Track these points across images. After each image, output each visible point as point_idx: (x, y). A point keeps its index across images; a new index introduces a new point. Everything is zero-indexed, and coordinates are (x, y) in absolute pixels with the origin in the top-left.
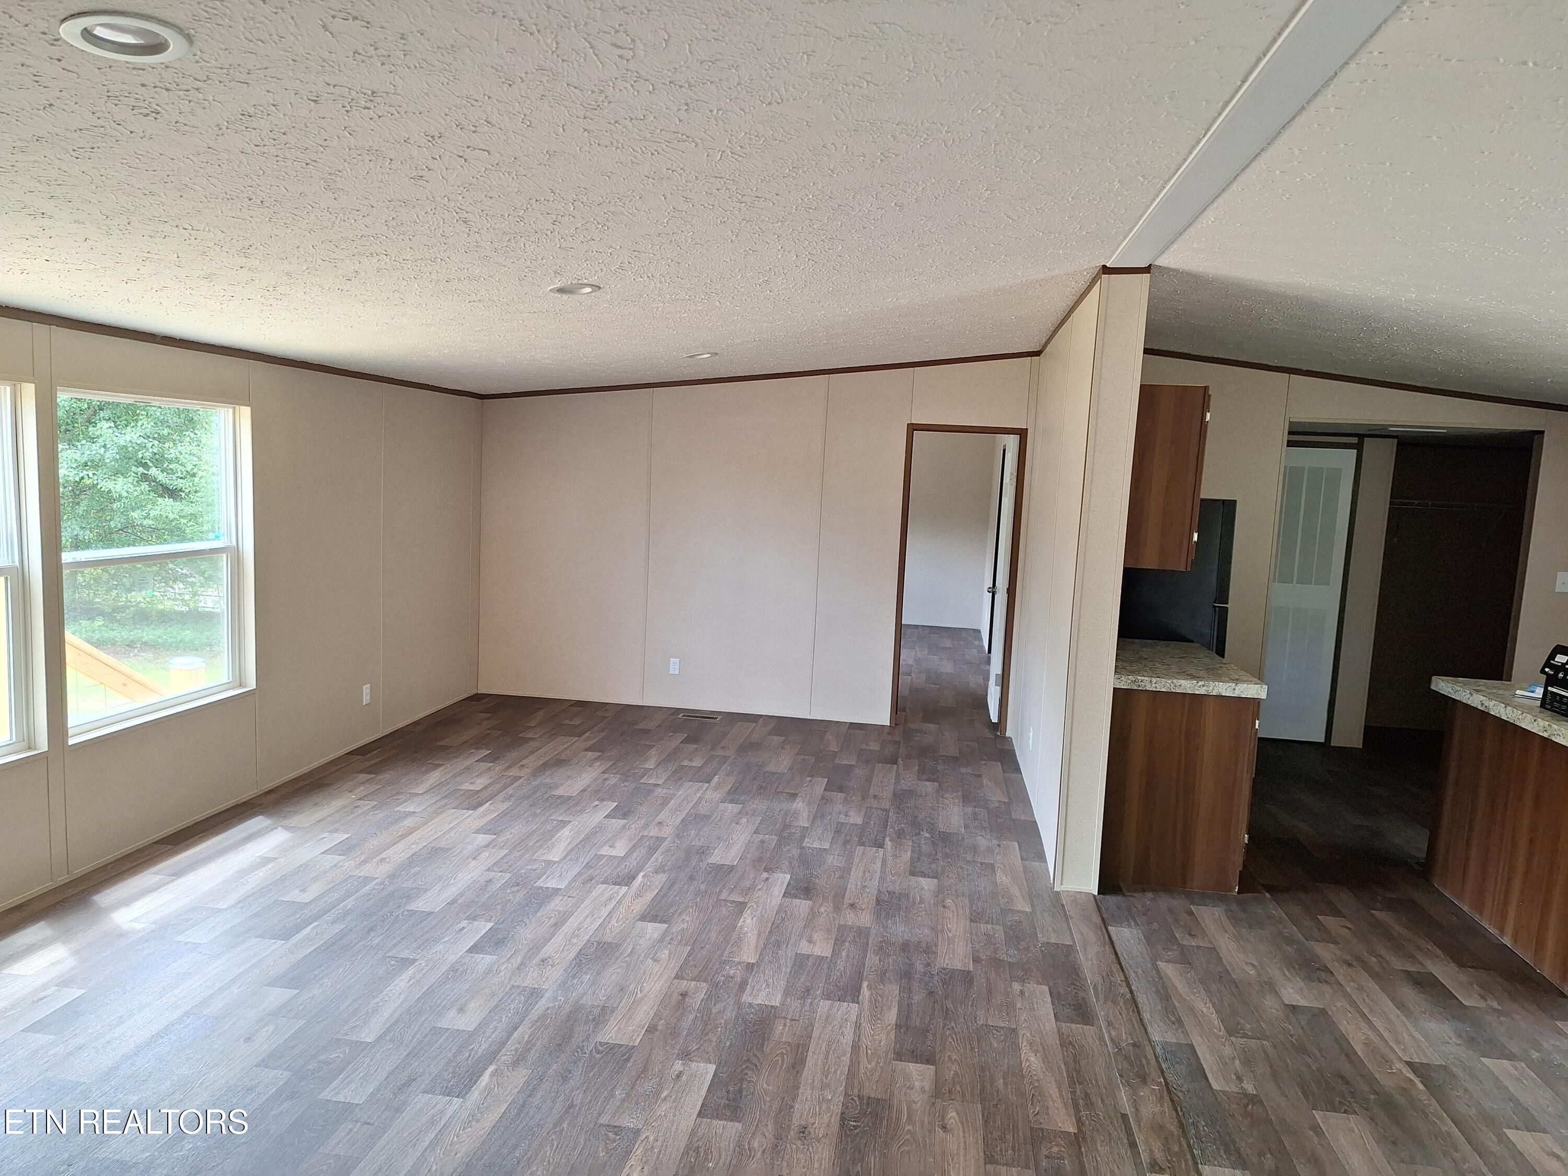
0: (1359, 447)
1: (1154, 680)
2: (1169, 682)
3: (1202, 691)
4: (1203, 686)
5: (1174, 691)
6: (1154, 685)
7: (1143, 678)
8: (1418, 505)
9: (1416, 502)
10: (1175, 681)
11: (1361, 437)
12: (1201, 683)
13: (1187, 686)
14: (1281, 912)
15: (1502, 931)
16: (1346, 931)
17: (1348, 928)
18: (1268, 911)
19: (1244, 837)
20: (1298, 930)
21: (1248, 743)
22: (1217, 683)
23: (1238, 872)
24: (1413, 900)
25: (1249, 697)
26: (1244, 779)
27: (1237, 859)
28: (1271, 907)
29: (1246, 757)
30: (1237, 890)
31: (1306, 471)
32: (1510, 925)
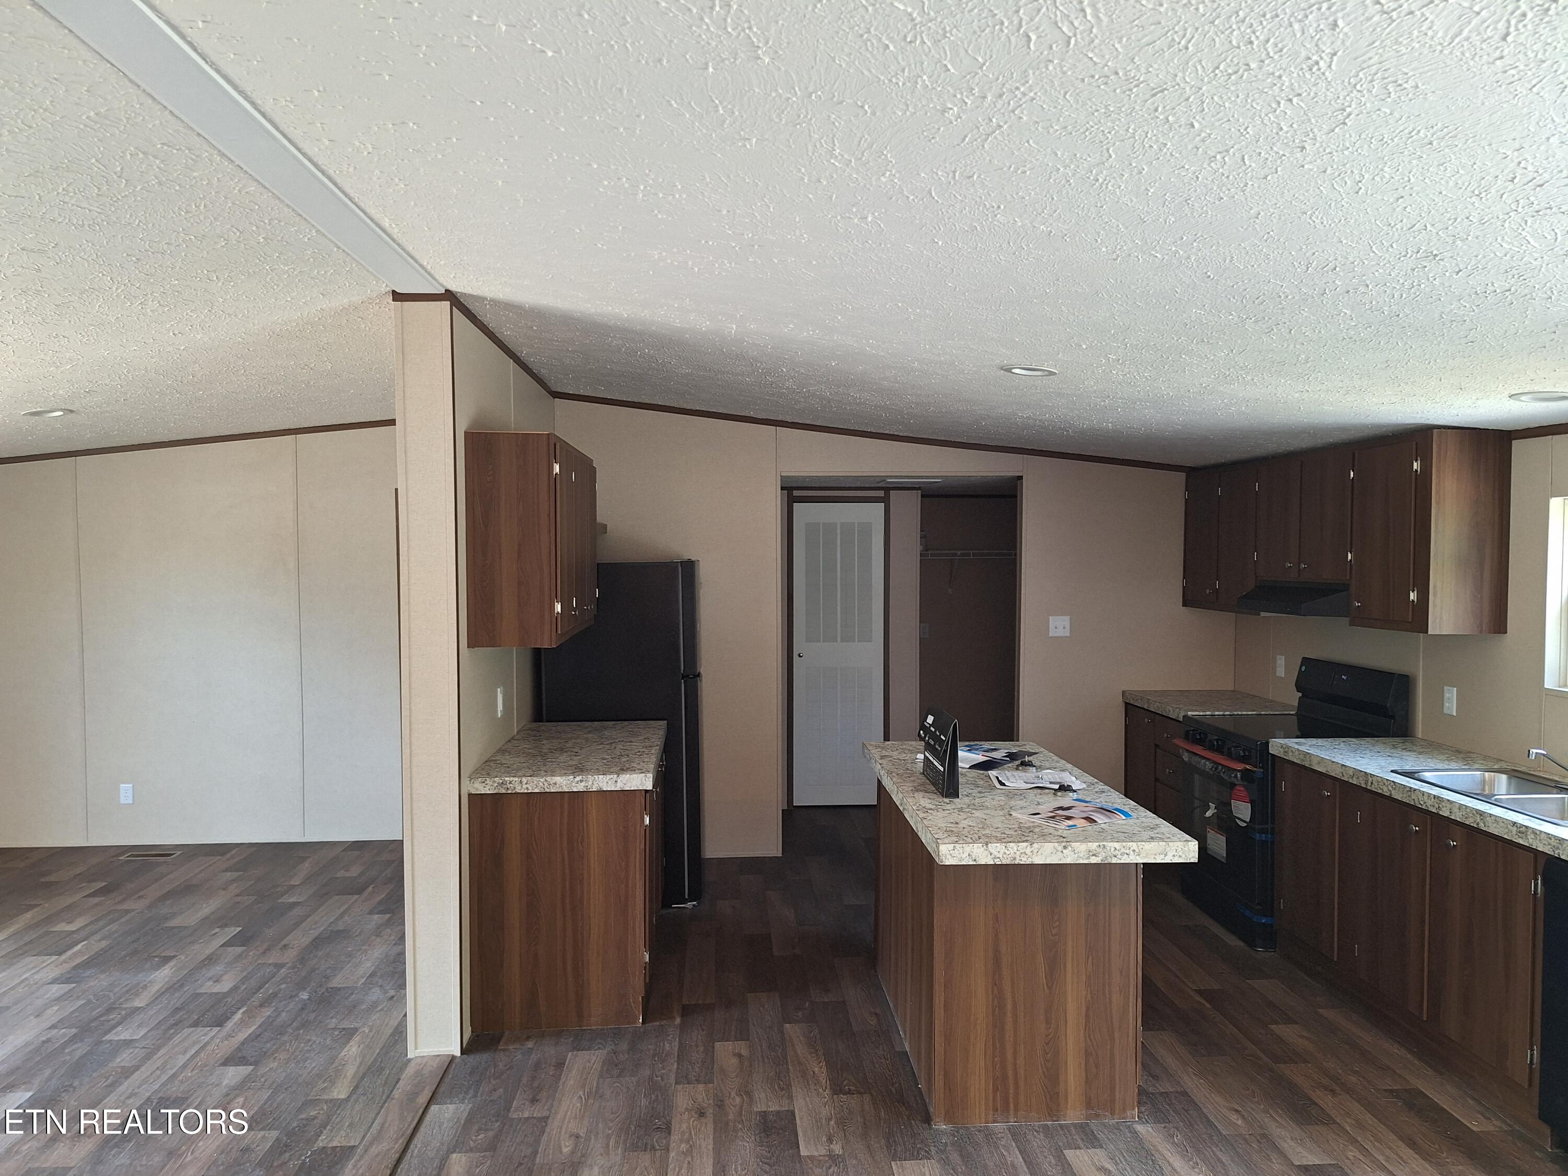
0: (885, 500)
1: (524, 780)
2: (542, 780)
3: (580, 787)
4: (581, 781)
5: (548, 790)
6: (524, 786)
7: (512, 779)
8: (962, 555)
9: (959, 553)
10: (548, 779)
11: (887, 490)
12: (578, 778)
13: (563, 783)
14: (677, 1044)
15: (905, 1035)
16: (734, 1061)
17: (740, 1056)
18: (662, 1045)
19: (643, 956)
20: (678, 1068)
21: (638, 845)
22: (596, 777)
23: (640, 999)
24: (844, 1002)
25: (632, 789)
26: (637, 887)
27: (638, 983)
28: (669, 1038)
29: (637, 860)
30: (641, 1021)
31: (839, 526)
32: (908, 1029)
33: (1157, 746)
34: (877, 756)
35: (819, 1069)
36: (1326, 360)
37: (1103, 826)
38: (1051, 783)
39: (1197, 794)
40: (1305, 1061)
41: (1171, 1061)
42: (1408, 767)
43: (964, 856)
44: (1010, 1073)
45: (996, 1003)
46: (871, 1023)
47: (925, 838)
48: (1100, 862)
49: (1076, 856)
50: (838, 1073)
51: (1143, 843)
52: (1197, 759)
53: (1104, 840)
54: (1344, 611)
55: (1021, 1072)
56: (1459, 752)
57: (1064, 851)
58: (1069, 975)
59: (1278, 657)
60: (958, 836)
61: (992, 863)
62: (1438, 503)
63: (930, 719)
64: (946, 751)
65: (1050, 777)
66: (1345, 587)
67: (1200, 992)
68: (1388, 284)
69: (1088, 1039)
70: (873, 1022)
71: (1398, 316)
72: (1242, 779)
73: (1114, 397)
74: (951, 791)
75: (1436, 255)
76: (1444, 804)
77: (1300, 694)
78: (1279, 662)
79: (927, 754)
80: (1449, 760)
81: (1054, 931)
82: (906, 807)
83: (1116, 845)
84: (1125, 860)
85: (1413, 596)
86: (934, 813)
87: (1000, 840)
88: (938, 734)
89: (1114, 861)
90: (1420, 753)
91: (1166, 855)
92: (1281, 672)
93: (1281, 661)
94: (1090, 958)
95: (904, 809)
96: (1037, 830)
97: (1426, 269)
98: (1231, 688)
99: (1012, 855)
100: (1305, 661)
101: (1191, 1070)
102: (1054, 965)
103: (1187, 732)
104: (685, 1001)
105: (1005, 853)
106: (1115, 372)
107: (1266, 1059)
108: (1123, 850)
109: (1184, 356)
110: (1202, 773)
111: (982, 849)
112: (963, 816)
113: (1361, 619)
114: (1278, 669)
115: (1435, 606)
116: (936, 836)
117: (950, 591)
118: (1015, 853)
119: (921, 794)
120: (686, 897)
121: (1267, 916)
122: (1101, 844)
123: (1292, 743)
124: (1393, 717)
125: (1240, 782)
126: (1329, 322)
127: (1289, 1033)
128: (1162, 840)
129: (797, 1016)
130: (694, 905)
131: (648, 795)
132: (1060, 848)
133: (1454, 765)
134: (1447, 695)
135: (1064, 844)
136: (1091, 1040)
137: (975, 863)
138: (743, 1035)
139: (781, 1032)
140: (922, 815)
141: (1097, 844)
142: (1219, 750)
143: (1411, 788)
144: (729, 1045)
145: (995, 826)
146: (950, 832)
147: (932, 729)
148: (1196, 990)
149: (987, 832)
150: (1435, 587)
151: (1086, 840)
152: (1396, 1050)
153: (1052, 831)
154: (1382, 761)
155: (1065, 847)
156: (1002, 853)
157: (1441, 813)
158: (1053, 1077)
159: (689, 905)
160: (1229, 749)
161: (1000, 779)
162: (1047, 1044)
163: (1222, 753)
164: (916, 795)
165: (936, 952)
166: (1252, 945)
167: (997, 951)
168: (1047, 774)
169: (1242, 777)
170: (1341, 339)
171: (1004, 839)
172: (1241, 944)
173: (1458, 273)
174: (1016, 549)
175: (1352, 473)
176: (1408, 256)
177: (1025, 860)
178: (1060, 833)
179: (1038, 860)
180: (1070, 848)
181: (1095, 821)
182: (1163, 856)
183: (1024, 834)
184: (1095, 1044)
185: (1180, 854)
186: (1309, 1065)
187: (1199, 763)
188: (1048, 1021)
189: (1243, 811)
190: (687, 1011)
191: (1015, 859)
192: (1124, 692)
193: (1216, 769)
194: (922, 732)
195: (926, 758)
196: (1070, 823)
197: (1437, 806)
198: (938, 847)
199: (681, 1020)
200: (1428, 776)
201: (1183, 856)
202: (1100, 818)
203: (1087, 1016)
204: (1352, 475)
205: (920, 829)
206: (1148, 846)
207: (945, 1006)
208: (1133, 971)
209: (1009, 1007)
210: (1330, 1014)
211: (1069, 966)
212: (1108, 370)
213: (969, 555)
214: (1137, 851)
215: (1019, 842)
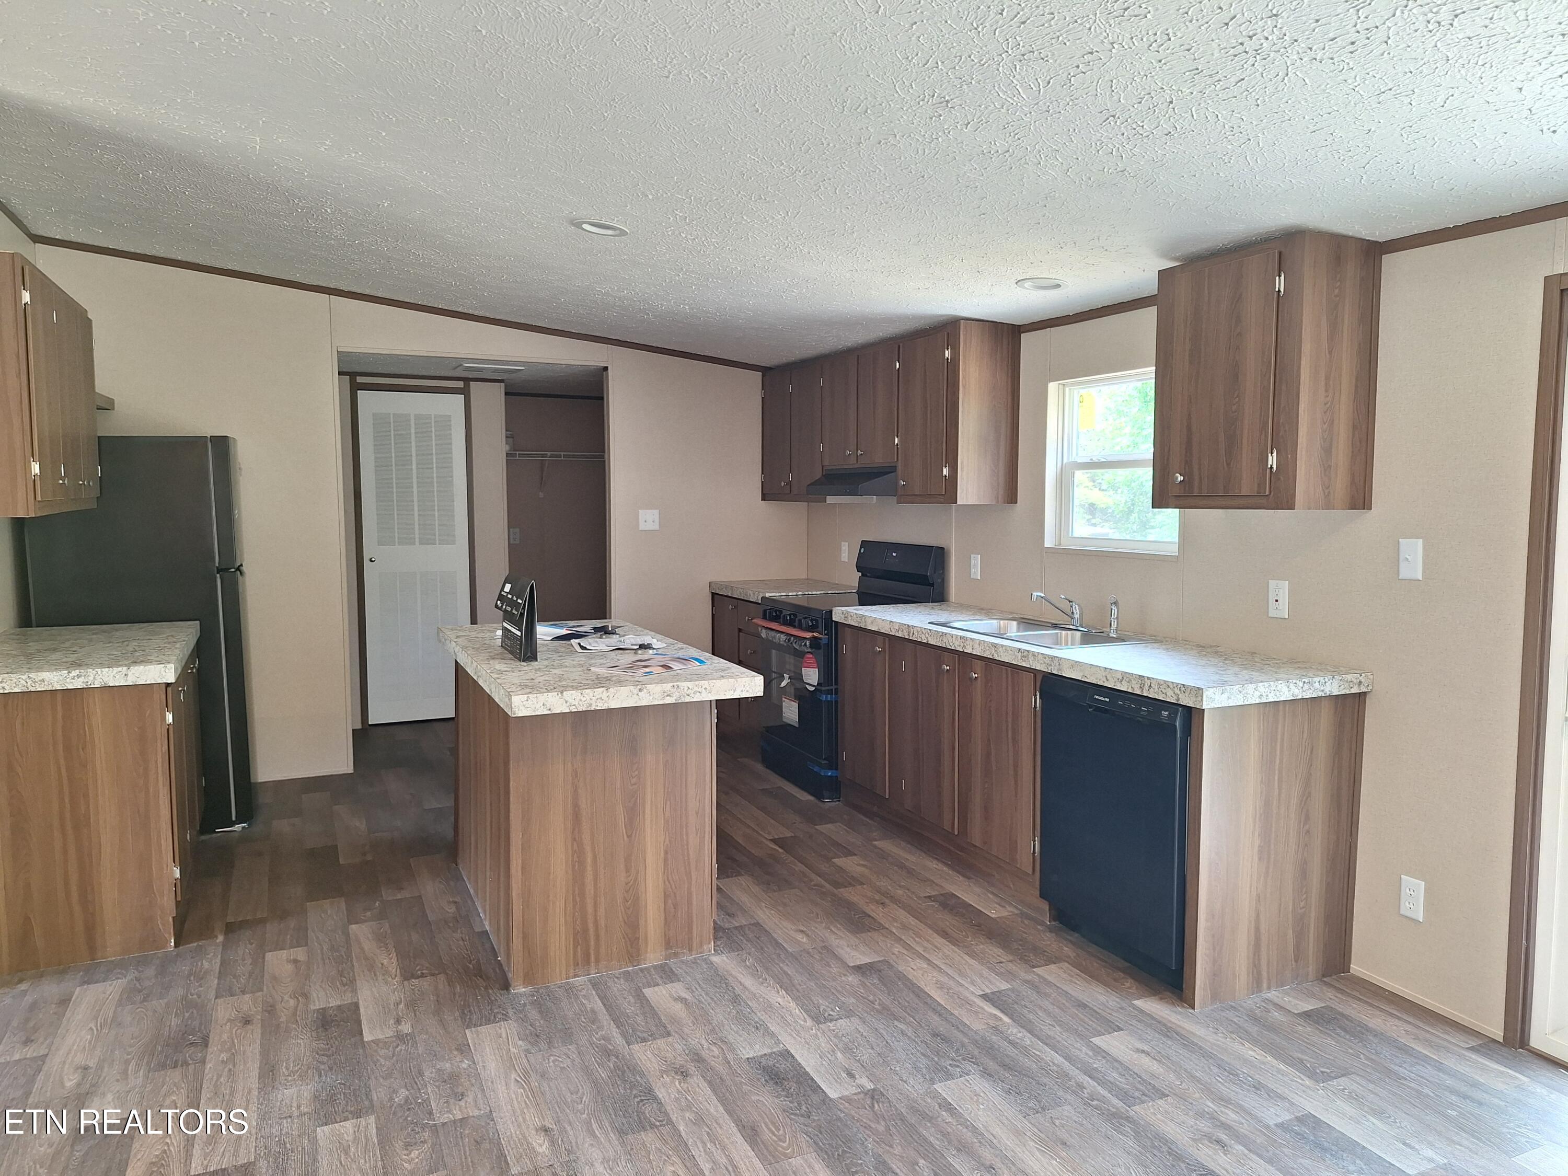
0: (465, 392)
3: (76, 683)
8: (551, 456)
9: (549, 453)
10: (34, 676)
11: (467, 380)
12: (75, 674)
13: (54, 679)
14: (218, 960)
15: (485, 915)
16: (290, 967)
17: (295, 961)
18: (199, 964)
19: (172, 871)
20: (218, 984)
21: (159, 745)
22: (99, 670)
23: (171, 920)
24: (420, 897)
25: (148, 682)
26: (161, 795)
27: (167, 904)
28: (209, 956)
29: (160, 765)
30: (173, 944)
31: (412, 417)
32: (488, 907)
33: (740, 630)
34: (453, 637)
35: (390, 962)
36: (868, 231)
37: (678, 671)
38: (632, 645)
39: (774, 669)
40: (862, 884)
41: (744, 899)
42: (942, 619)
43: (538, 706)
44: (591, 926)
45: (576, 859)
46: (449, 911)
47: (498, 697)
48: (674, 702)
49: (651, 697)
50: (410, 960)
51: (714, 681)
52: (772, 634)
53: (678, 681)
54: (892, 491)
55: (602, 922)
56: (982, 609)
57: (640, 693)
58: (648, 822)
59: (843, 543)
60: (531, 688)
61: (568, 711)
62: (964, 387)
63: (508, 587)
64: (522, 615)
65: (631, 640)
66: (892, 470)
67: (774, 841)
68: (912, 136)
69: (667, 883)
70: (452, 910)
71: (923, 177)
72: (811, 647)
73: (686, 270)
74: (529, 654)
75: (948, 102)
76: (968, 643)
77: (860, 574)
78: (843, 548)
79: (505, 625)
80: (975, 614)
81: (633, 781)
82: (480, 674)
83: (690, 684)
84: (697, 698)
85: (945, 471)
86: (509, 674)
87: (576, 688)
88: (515, 598)
89: (688, 699)
90: (953, 611)
91: (735, 691)
92: (845, 557)
93: (845, 547)
94: (668, 803)
95: (478, 677)
96: (614, 678)
97: (942, 118)
98: (804, 576)
99: (588, 701)
100: (864, 544)
101: (763, 904)
102: (633, 813)
103: (765, 611)
104: (230, 919)
105: (581, 700)
106: (684, 236)
107: (828, 886)
108: (696, 689)
109: (745, 218)
110: (778, 647)
111: (557, 697)
112: (540, 673)
113: (906, 497)
114: (843, 555)
115: (962, 479)
116: (509, 690)
117: (541, 495)
118: (591, 699)
119: (497, 661)
120: (234, 819)
121: (832, 769)
122: (675, 684)
123: (853, 610)
124: (932, 585)
125: (809, 650)
126: (867, 181)
127: (852, 865)
128: (732, 677)
129: (364, 916)
130: (243, 828)
131: (169, 689)
132: (636, 691)
133: (977, 617)
134: (973, 562)
135: (639, 687)
136: (669, 882)
137: (549, 712)
138: (301, 940)
139: (347, 935)
140: (495, 676)
141: (672, 684)
142: (791, 624)
143: (943, 633)
144: (284, 954)
145: (572, 678)
146: (523, 686)
147: (510, 596)
148: (771, 840)
149: (564, 683)
150: (962, 463)
151: (662, 681)
152: (934, 865)
153: (628, 678)
154: (922, 617)
155: (640, 690)
156: (577, 700)
157: (965, 651)
158: (633, 925)
159: (238, 827)
160: (800, 621)
161: (582, 644)
162: (627, 892)
163: (795, 627)
164: (491, 662)
165: (512, 815)
166: (819, 796)
167: (576, 806)
168: (629, 638)
169: (810, 645)
170: (879, 203)
171: (578, 686)
172: (811, 798)
173: (967, 125)
174: (604, 452)
175: (898, 364)
176: (926, 100)
177: (601, 706)
178: (637, 679)
179: (614, 705)
180: (645, 690)
181: (671, 668)
182: (732, 692)
183: (601, 682)
184: (673, 886)
185: (748, 689)
186: (865, 886)
187: (774, 637)
188: (627, 871)
189: (811, 676)
190: (230, 929)
191: (591, 705)
192: (710, 583)
193: (789, 640)
194: (499, 602)
195: (505, 630)
196: (647, 670)
197: (962, 645)
198: (510, 700)
199: (225, 939)
200: (956, 625)
201: (751, 691)
202: (676, 666)
203: (666, 860)
204: (898, 367)
205: (493, 690)
206: (719, 683)
207: (522, 868)
208: (708, 810)
209: (589, 860)
210: (886, 845)
211: (648, 812)
212: (677, 232)
213: (559, 456)
214: (709, 688)
215: (595, 688)
